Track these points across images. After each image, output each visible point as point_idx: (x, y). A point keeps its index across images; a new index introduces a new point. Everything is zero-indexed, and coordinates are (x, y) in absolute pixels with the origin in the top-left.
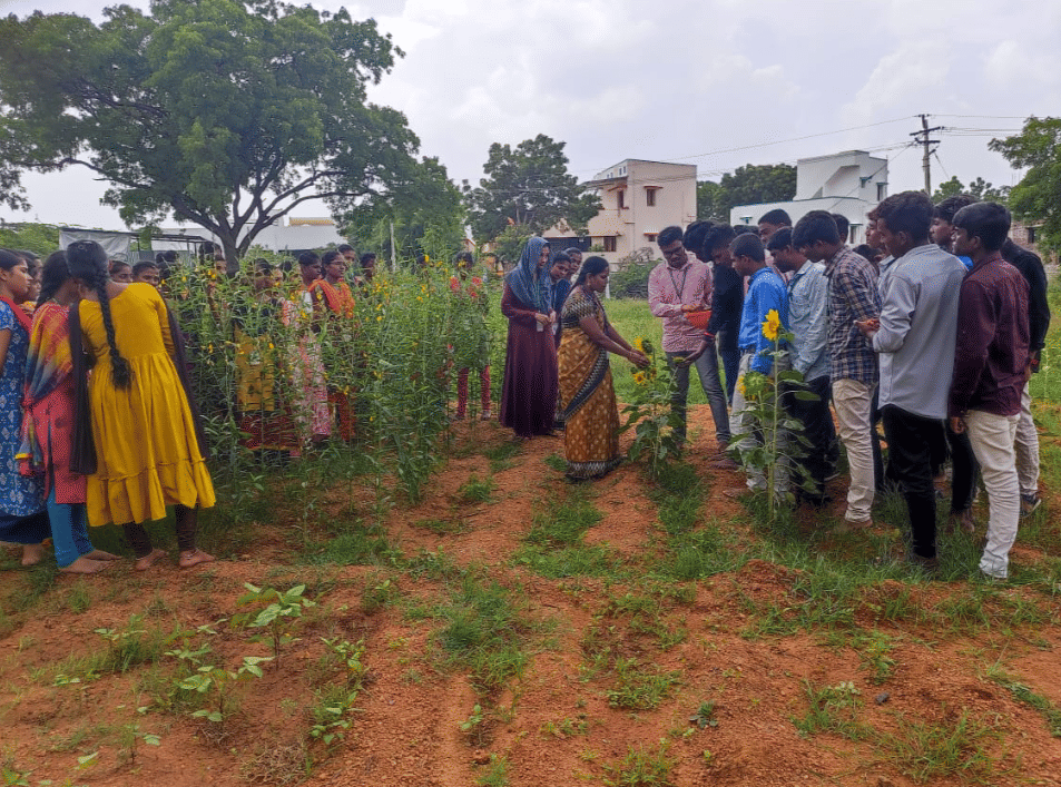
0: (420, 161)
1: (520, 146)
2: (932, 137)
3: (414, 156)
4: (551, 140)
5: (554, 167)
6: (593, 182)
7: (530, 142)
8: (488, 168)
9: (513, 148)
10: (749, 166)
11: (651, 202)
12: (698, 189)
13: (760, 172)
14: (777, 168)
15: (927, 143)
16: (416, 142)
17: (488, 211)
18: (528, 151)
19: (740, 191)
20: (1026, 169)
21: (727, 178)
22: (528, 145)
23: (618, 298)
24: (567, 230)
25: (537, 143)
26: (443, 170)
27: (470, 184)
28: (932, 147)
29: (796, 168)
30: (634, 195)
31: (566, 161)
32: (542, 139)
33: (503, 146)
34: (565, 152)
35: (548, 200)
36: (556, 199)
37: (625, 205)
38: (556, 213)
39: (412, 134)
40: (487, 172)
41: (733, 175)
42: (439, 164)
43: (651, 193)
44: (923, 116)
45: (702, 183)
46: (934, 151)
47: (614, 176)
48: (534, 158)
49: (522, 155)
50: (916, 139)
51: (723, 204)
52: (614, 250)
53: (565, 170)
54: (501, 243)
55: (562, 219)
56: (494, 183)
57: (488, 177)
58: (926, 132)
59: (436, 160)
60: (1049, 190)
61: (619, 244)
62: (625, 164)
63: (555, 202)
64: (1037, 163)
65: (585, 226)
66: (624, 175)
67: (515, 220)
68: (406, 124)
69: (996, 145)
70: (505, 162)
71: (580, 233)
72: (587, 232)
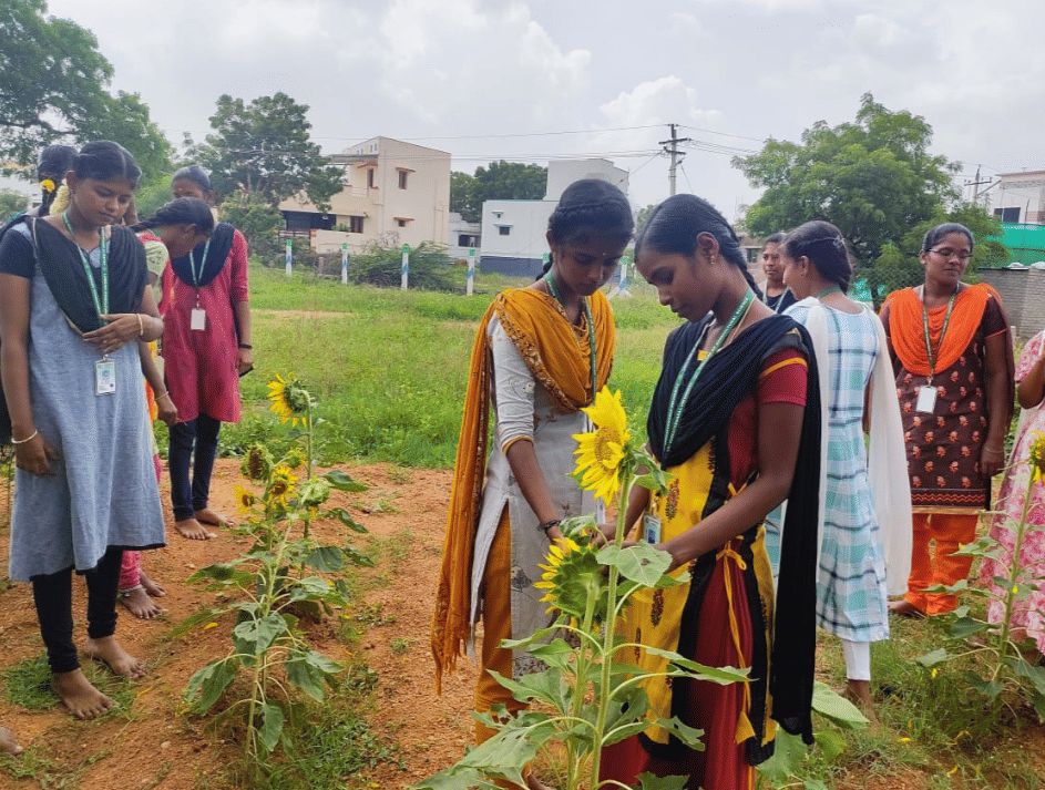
0: (115, 95)
1: (255, 102)
2: (680, 147)
3: (104, 88)
4: (292, 101)
5: (295, 131)
6: (340, 156)
7: (267, 99)
8: (215, 122)
9: (247, 103)
10: (502, 162)
11: (403, 184)
12: (452, 179)
13: (513, 169)
14: (529, 167)
15: (674, 153)
16: (108, 71)
17: (215, 172)
18: (265, 108)
19: (494, 185)
20: (763, 189)
21: (480, 172)
22: (265, 102)
23: (357, 284)
24: (307, 203)
25: (276, 101)
26: (144, 111)
27: (192, 137)
28: (679, 157)
29: (546, 170)
30: (386, 177)
31: (308, 126)
32: (281, 98)
33: (234, 100)
34: (308, 117)
35: (286, 168)
36: (296, 168)
37: (375, 185)
38: (295, 184)
39: (103, 60)
40: (214, 126)
41: (487, 169)
42: (140, 102)
43: (403, 175)
44: (673, 126)
45: (456, 174)
46: (680, 162)
47: (364, 153)
48: (272, 118)
49: (257, 113)
50: (665, 148)
51: (475, 196)
52: (360, 231)
53: (307, 137)
54: (227, 209)
55: (302, 191)
56: (222, 140)
57: (215, 133)
58: (674, 142)
59: (136, 97)
60: (782, 213)
61: (366, 226)
62: (377, 142)
63: (295, 171)
64: (771, 184)
65: (327, 200)
66: (376, 153)
67: (246, 186)
68: (95, 46)
69: (737, 162)
70: (236, 118)
71: (322, 208)
72: (330, 208)
